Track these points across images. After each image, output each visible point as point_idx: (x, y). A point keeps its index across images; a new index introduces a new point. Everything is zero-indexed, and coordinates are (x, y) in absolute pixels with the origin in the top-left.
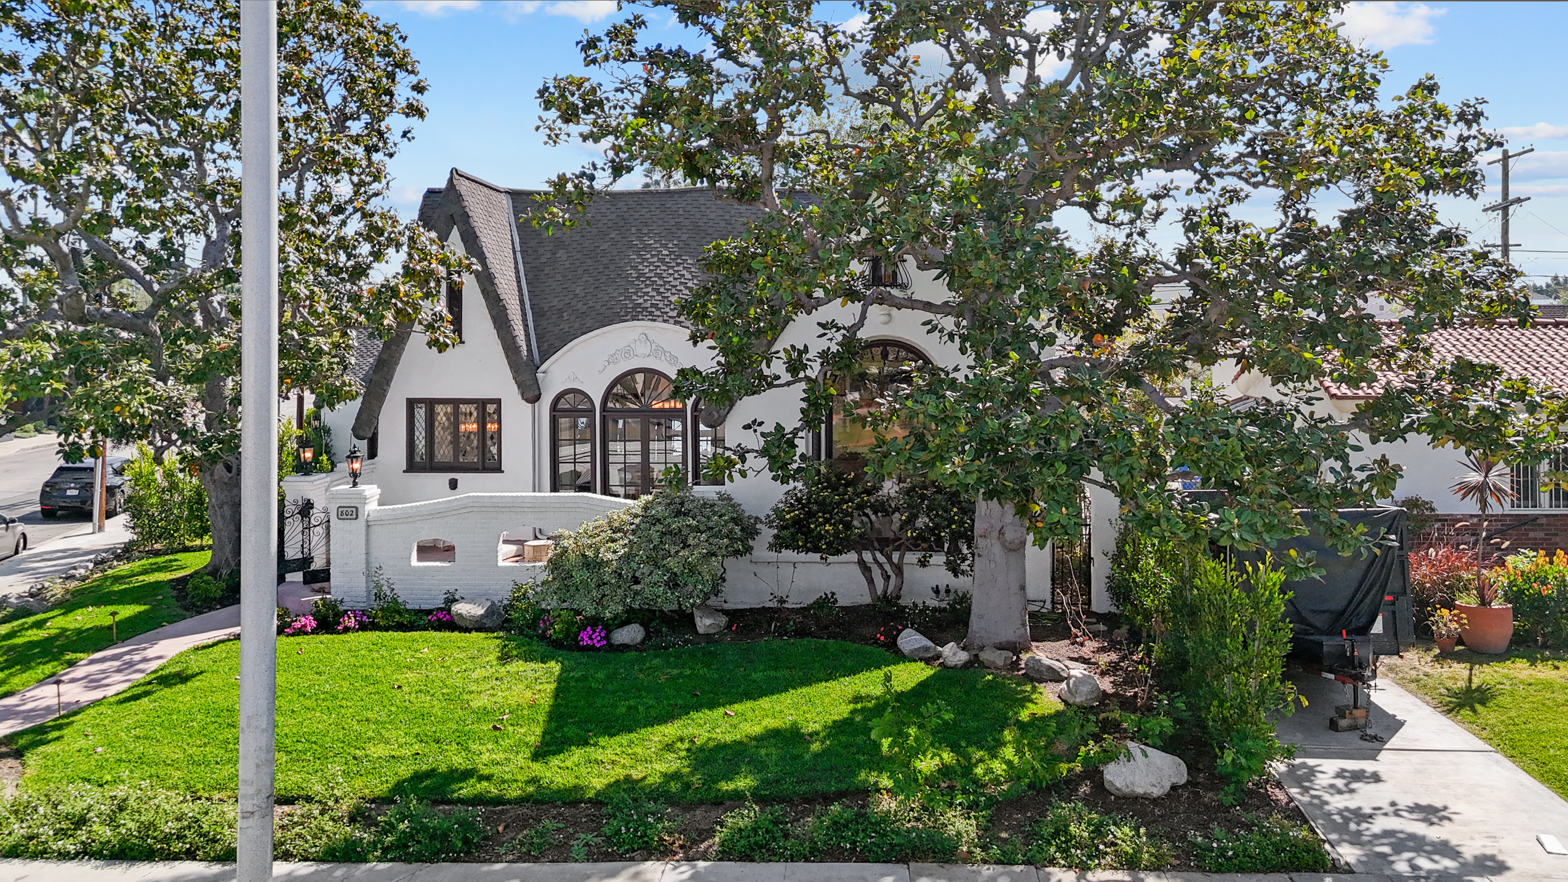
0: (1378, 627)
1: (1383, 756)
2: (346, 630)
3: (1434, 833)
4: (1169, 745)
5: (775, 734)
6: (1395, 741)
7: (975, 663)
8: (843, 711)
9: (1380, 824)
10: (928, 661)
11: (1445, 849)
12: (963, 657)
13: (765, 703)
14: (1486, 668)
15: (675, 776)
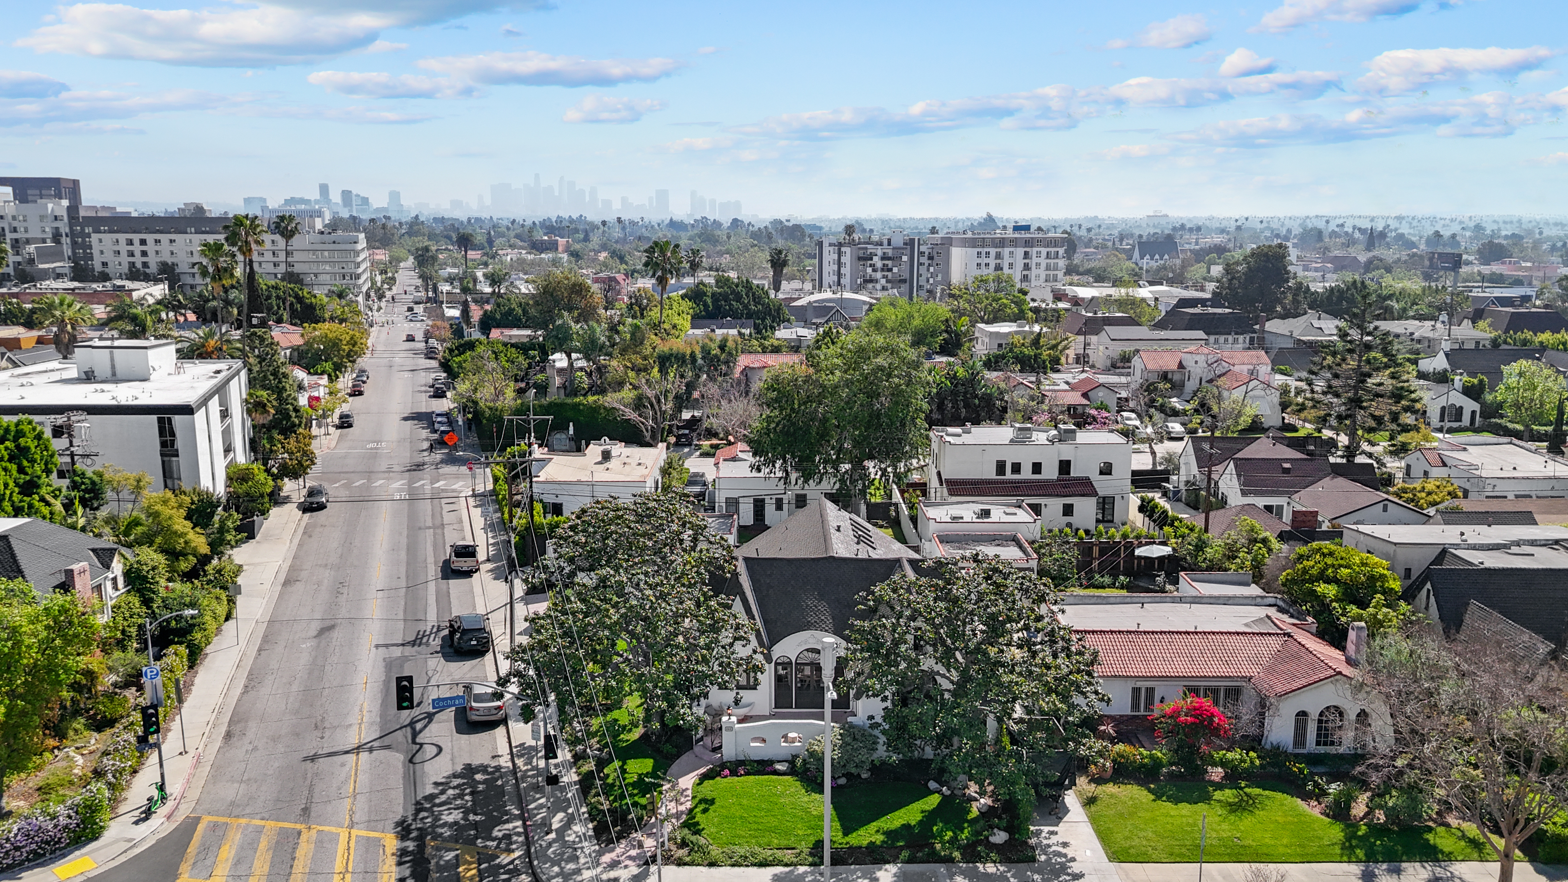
0: (1067, 782)
1: (1061, 824)
2: (741, 775)
3: (1063, 851)
4: (1005, 830)
5: (903, 825)
6: (1065, 819)
7: (953, 796)
8: (919, 817)
9: (1054, 848)
10: (938, 792)
11: (1065, 856)
12: (949, 792)
13: (896, 813)
14: (1100, 787)
15: (883, 842)
